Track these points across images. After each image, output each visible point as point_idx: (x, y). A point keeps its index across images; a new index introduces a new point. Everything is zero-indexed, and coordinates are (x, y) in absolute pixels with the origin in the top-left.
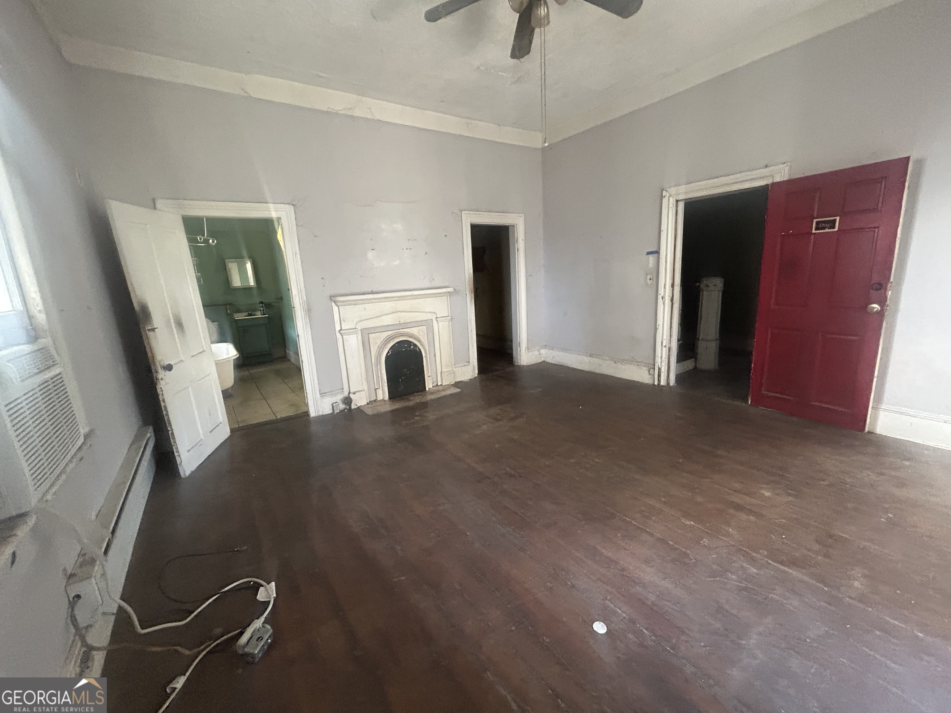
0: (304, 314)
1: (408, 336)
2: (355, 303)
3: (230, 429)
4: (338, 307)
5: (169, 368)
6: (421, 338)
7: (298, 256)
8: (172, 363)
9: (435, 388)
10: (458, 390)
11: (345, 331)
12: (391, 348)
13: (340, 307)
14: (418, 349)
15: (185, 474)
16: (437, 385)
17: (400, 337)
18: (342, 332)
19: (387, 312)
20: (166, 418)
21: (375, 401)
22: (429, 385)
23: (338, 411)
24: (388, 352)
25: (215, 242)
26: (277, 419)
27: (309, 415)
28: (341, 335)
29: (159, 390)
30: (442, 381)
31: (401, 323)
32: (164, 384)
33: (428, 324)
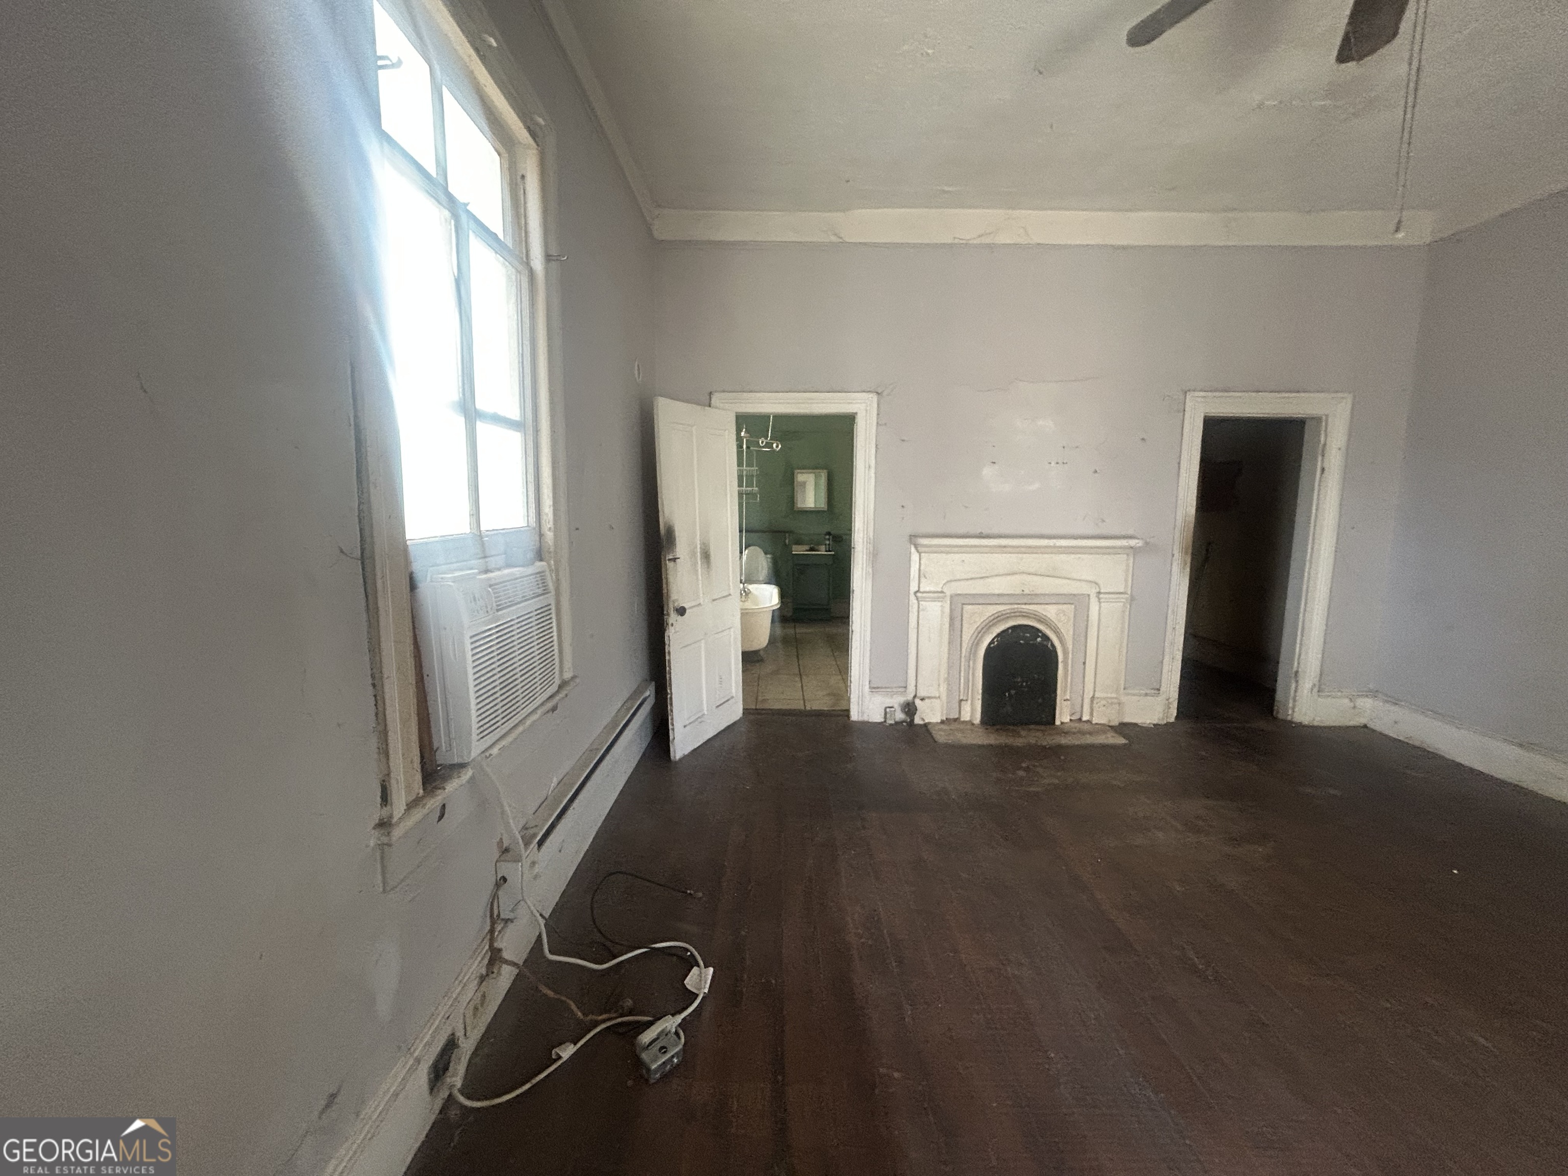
0: (867, 559)
1: (1035, 618)
2: (949, 550)
3: (744, 709)
4: (920, 553)
5: (681, 611)
6: (1060, 625)
7: (873, 471)
8: (686, 607)
9: (1073, 725)
10: (1121, 741)
11: (924, 595)
12: (998, 635)
13: (923, 554)
14: (1049, 645)
15: (675, 757)
16: (1080, 719)
17: (1018, 618)
18: (919, 595)
19: (1002, 572)
20: (668, 676)
21: (955, 720)
22: (1063, 716)
23: (892, 722)
24: (992, 642)
25: (780, 446)
26: (805, 711)
27: (848, 716)
28: (917, 599)
29: (666, 638)
30: (1091, 714)
31: (1025, 593)
32: (673, 631)
33: (1078, 602)
